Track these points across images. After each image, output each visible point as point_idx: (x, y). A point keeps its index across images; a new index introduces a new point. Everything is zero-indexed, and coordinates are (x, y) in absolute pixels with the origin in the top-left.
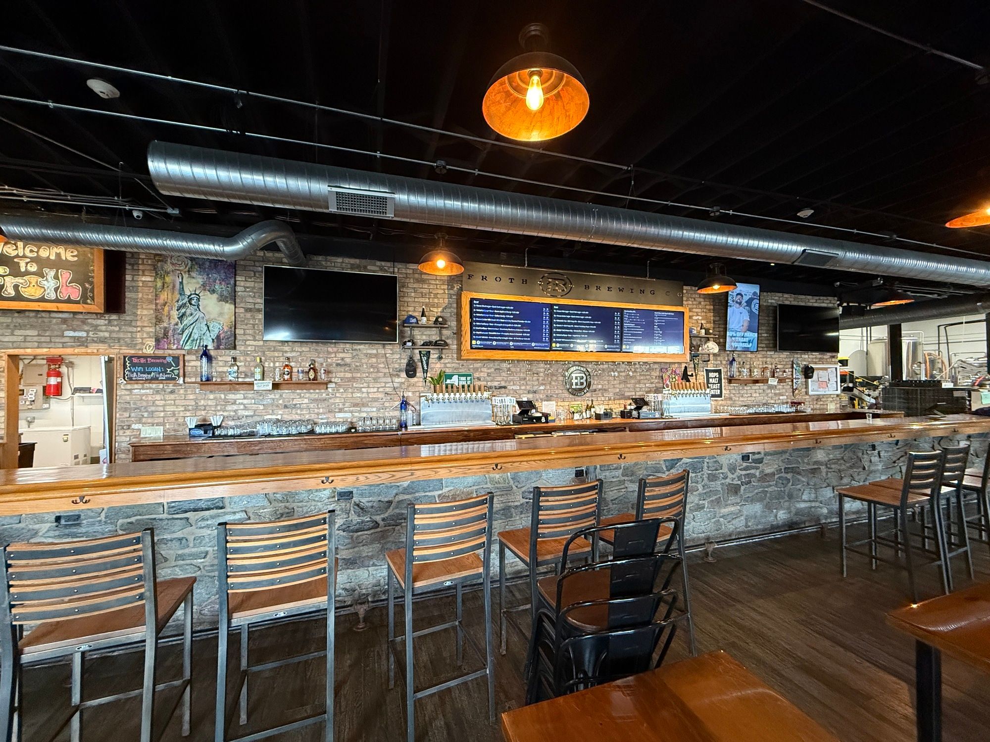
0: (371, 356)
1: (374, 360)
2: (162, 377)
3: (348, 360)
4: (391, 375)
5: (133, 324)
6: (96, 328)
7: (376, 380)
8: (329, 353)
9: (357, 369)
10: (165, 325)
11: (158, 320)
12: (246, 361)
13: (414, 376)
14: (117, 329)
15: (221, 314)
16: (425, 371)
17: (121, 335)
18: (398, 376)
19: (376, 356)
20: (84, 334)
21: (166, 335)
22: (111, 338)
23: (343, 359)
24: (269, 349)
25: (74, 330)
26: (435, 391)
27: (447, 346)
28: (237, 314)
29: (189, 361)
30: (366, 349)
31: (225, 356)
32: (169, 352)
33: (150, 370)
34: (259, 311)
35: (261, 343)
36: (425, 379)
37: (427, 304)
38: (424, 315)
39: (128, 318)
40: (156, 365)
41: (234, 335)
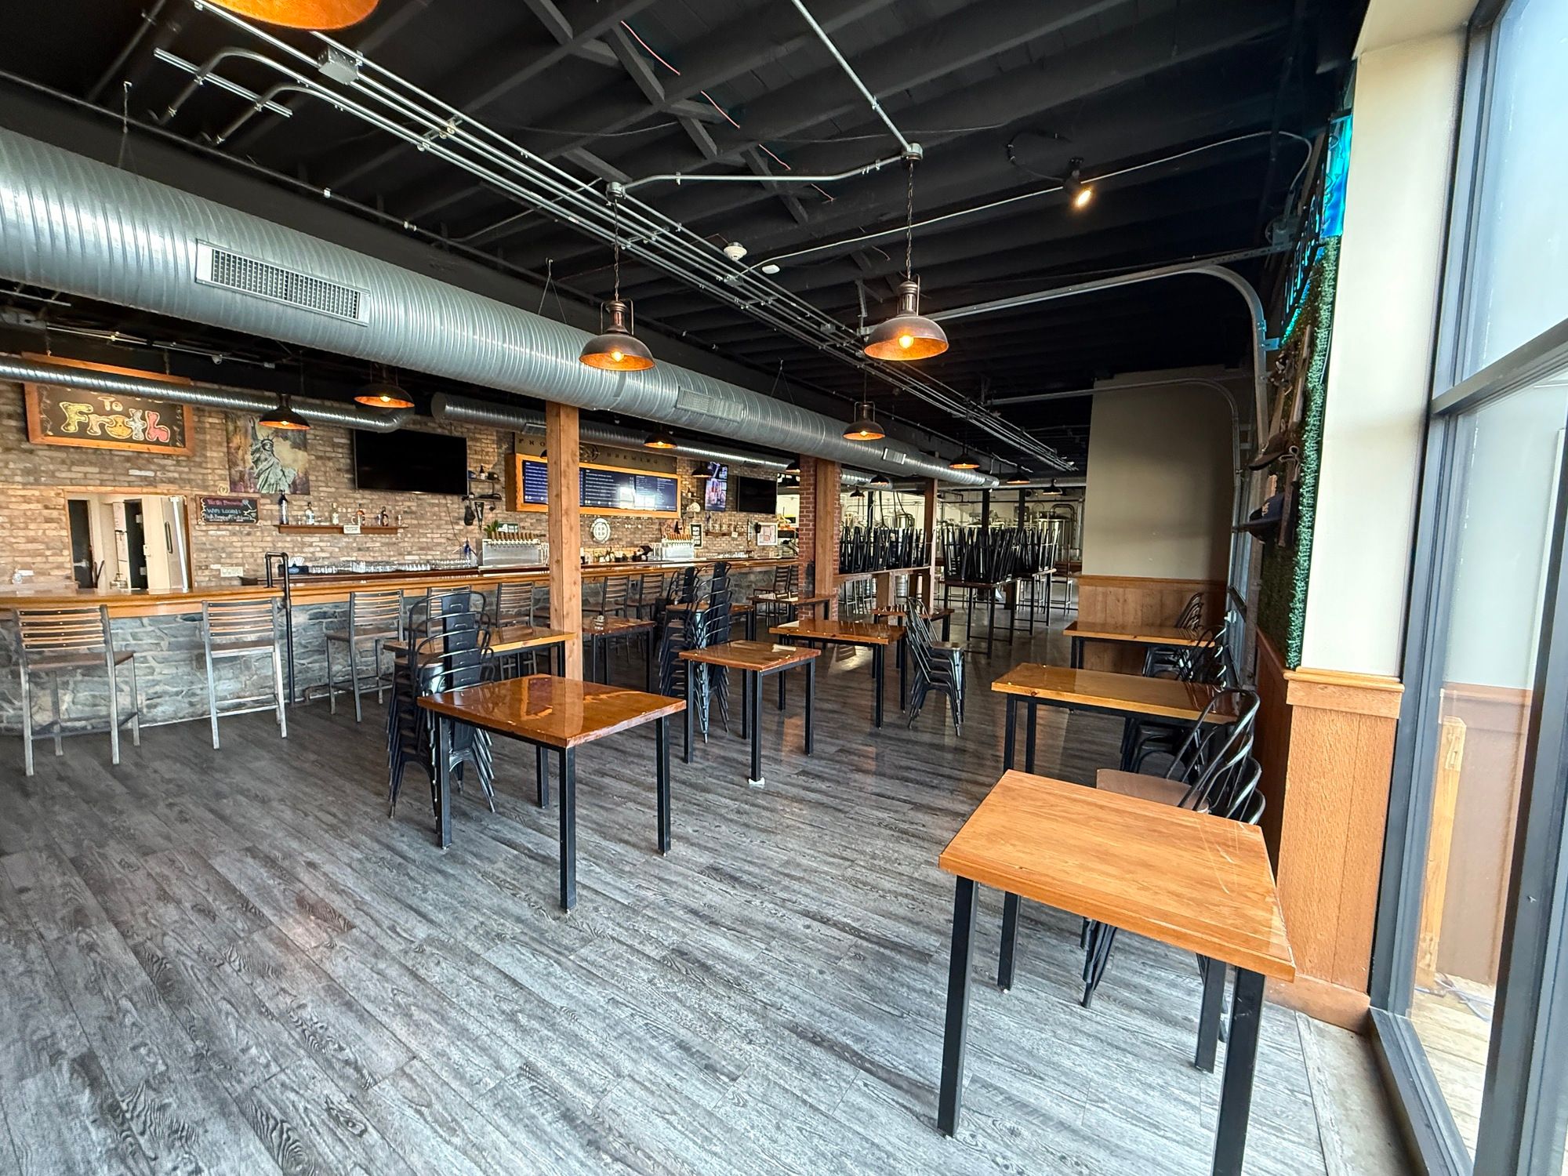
0: (433, 505)
1: (436, 509)
2: (240, 519)
3: (414, 509)
4: (452, 523)
5: (204, 465)
6: (163, 468)
7: (439, 527)
8: (397, 501)
9: (422, 517)
10: (241, 469)
11: (232, 463)
12: (319, 506)
13: (471, 524)
14: (186, 469)
15: (295, 461)
16: (480, 520)
17: (192, 476)
18: (458, 524)
19: (438, 505)
20: (151, 474)
21: (242, 478)
22: (181, 479)
23: (409, 507)
24: (341, 496)
25: (140, 469)
26: (490, 537)
27: (500, 499)
28: (310, 461)
29: (264, 505)
30: (428, 498)
31: (300, 501)
32: (245, 495)
33: (227, 512)
34: (329, 459)
35: (333, 490)
36: (480, 527)
37: (480, 461)
38: (482, 471)
39: (197, 459)
40: (234, 507)
41: (308, 481)
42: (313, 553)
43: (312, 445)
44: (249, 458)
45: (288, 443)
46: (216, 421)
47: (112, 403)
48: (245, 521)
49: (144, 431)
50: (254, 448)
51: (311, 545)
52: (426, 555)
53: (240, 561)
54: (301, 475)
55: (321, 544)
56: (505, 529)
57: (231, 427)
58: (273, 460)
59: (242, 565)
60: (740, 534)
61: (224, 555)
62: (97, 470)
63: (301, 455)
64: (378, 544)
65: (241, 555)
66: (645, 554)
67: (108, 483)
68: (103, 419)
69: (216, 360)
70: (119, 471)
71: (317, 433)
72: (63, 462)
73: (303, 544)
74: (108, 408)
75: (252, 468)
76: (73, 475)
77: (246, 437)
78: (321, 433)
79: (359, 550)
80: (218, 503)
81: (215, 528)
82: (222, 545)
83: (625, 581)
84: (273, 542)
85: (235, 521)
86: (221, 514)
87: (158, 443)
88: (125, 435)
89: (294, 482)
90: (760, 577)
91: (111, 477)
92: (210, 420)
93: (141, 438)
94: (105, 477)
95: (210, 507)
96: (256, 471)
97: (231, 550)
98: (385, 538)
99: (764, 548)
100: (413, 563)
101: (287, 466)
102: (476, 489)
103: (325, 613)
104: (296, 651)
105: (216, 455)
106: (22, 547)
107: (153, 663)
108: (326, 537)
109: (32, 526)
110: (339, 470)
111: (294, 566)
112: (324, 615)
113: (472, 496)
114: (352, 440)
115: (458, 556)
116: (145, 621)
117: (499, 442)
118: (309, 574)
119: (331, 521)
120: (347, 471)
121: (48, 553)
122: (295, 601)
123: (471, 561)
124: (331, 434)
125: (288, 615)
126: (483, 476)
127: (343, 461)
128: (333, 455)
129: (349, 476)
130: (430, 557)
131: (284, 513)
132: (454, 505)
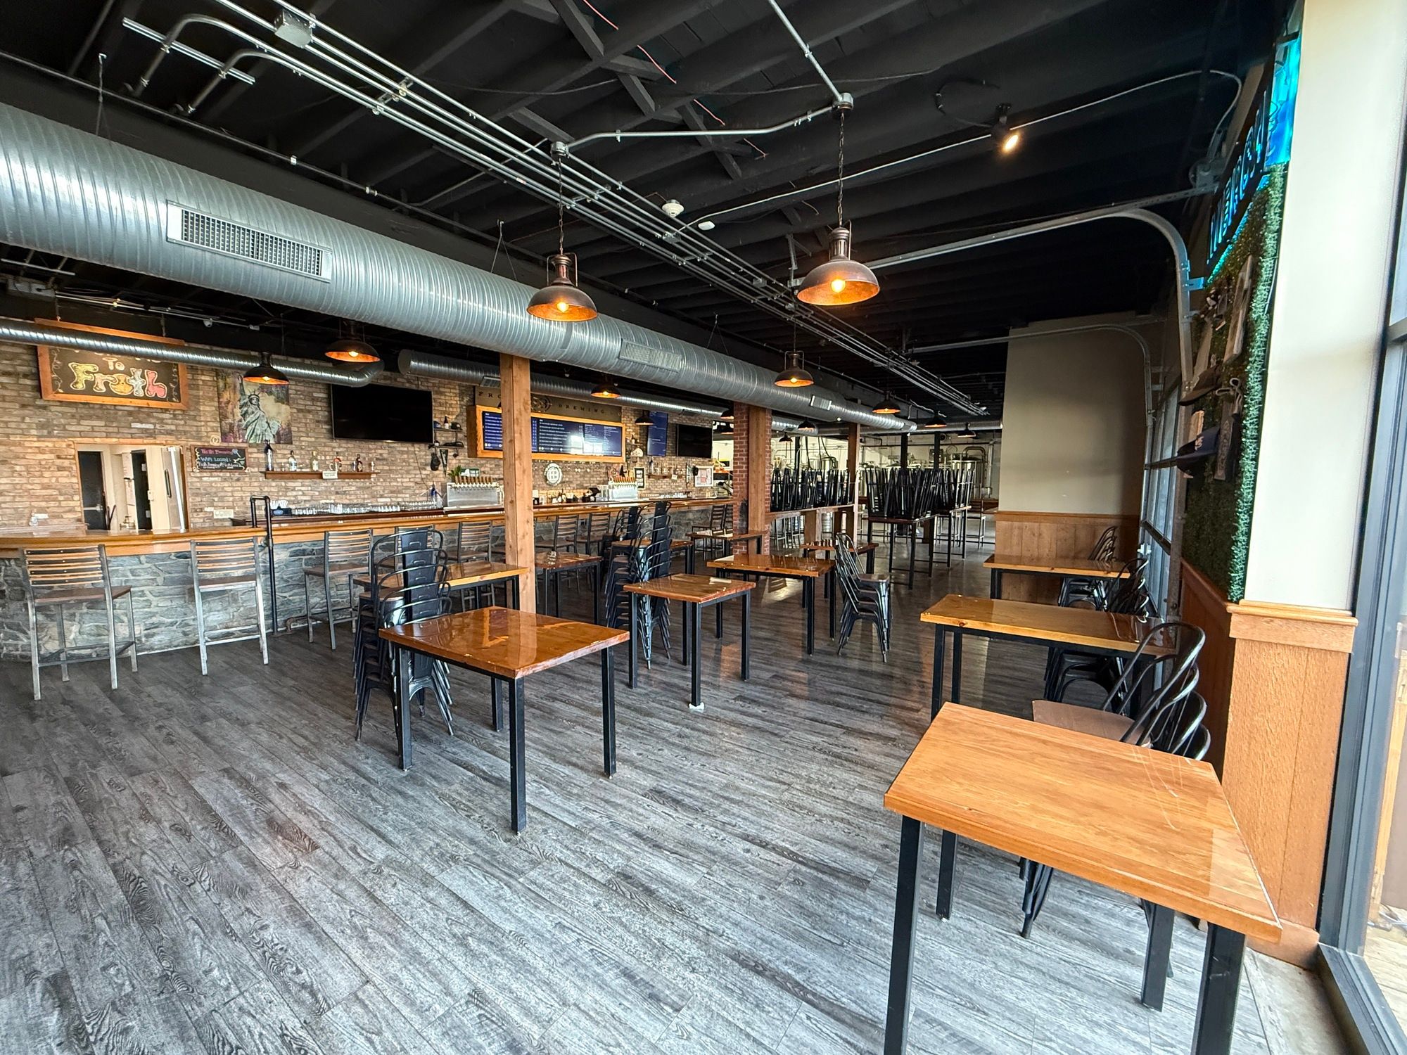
0: (402, 453)
1: (406, 456)
2: (230, 466)
3: (385, 456)
4: (420, 469)
5: (198, 418)
6: (162, 421)
7: (408, 472)
8: (370, 449)
9: (393, 463)
10: (230, 421)
11: (223, 416)
12: (301, 454)
13: (437, 469)
14: (182, 422)
15: (279, 413)
16: (445, 466)
17: (187, 428)
18: (425, 469)
19: (407, 452)
20: (151, 427)
21: (231, 430)
22: (177, 431)
23: (381, 454)
24: (320, 445)
25: (142, 423)
26: (454, 481)
27: (462, 446)
28: (292, 414)
29: (251, 453)
30: (399, 447)
31: (284, 450)
32: (234, 445)
33: (219, 460)
34: (309, 411)
35: (313, 439)
36: (445, 471)
37: (444, 412)
38: (446, 421)
39: (192, 413)
40: (224, 456)
41: (290, 432)
42: (295, 496)
43: (294, 399)
44: (238, 412)
45: (273, 397)
46: (207, 378)
47: (115, 363)
48: (235, 468)
49: (144, 388)
50: (242, 402)
51: (294, 490)
52: (397, 497)
53: (231, 504)
54: (284, 426)
55: (303, 488)
56: (467, 473)
57: (221, 384)
58: (259, 413)
59: (233, 508)
60: (679, 477)
61: (216, 499)
62: (102, 423)
63: (284, 408)
64: (354, 488)
65: (231, 499)
66: (594, 495)
67: (114, 435)
68: (108, 377)
69: (207, 323)
70: (123, 424)
71: (298, 388)
72: (73, 416)
73: (287, 489)
74: (111, 368)
75: (240, 421)
76: (82, 428)
77: (235, 393)
78: (302, 388)
79: (337, 493)
80: (211, 452)
81: (209, 474)
82: (214, 490)
83: (574, 520)
84: (260, 486)
85: (225, 468)
86: (213, 462)
87: (156, 398)
88: (127, 391)
89: (278, 433)
90: (698, 515)
91: (116, 430)
92: (203, 378)
93: (141, 394)
94: (111, 430)
95: (203, 456)
96: (244, 423)
97: (222, 494)
98: (361, 483)
99: (701, 489)
100: (386, 505)
101: (272, 418)
102: (441, 438)
103: (304, 550)
104: (278, 585)
105: (208, 409)
106: (38, 493)
107: (150, 597)
108: (307, 482)
109: (47, 474)
110: (318, 422)
111: (279, 508)
112: (304, 552)
113: (437, 444)
114: (329, 395)
115: (425, 498)
116: (143, 558)
117: (461, 395)
118: (292, 515)
119: (312, 467)
120: (326, 423)
121: (61, 498)
122: (276, 540)
123: (437, 502)
124: (311, 390)
125: (271, 553)
126: (447, 426)
127: (321, 413)
128: (313, 408)
129: (327, 427)
130: (400, 500)
131: (270, 461)
132: (421, 452)
